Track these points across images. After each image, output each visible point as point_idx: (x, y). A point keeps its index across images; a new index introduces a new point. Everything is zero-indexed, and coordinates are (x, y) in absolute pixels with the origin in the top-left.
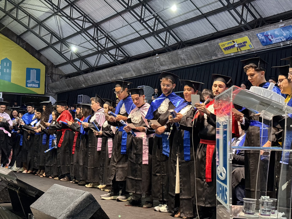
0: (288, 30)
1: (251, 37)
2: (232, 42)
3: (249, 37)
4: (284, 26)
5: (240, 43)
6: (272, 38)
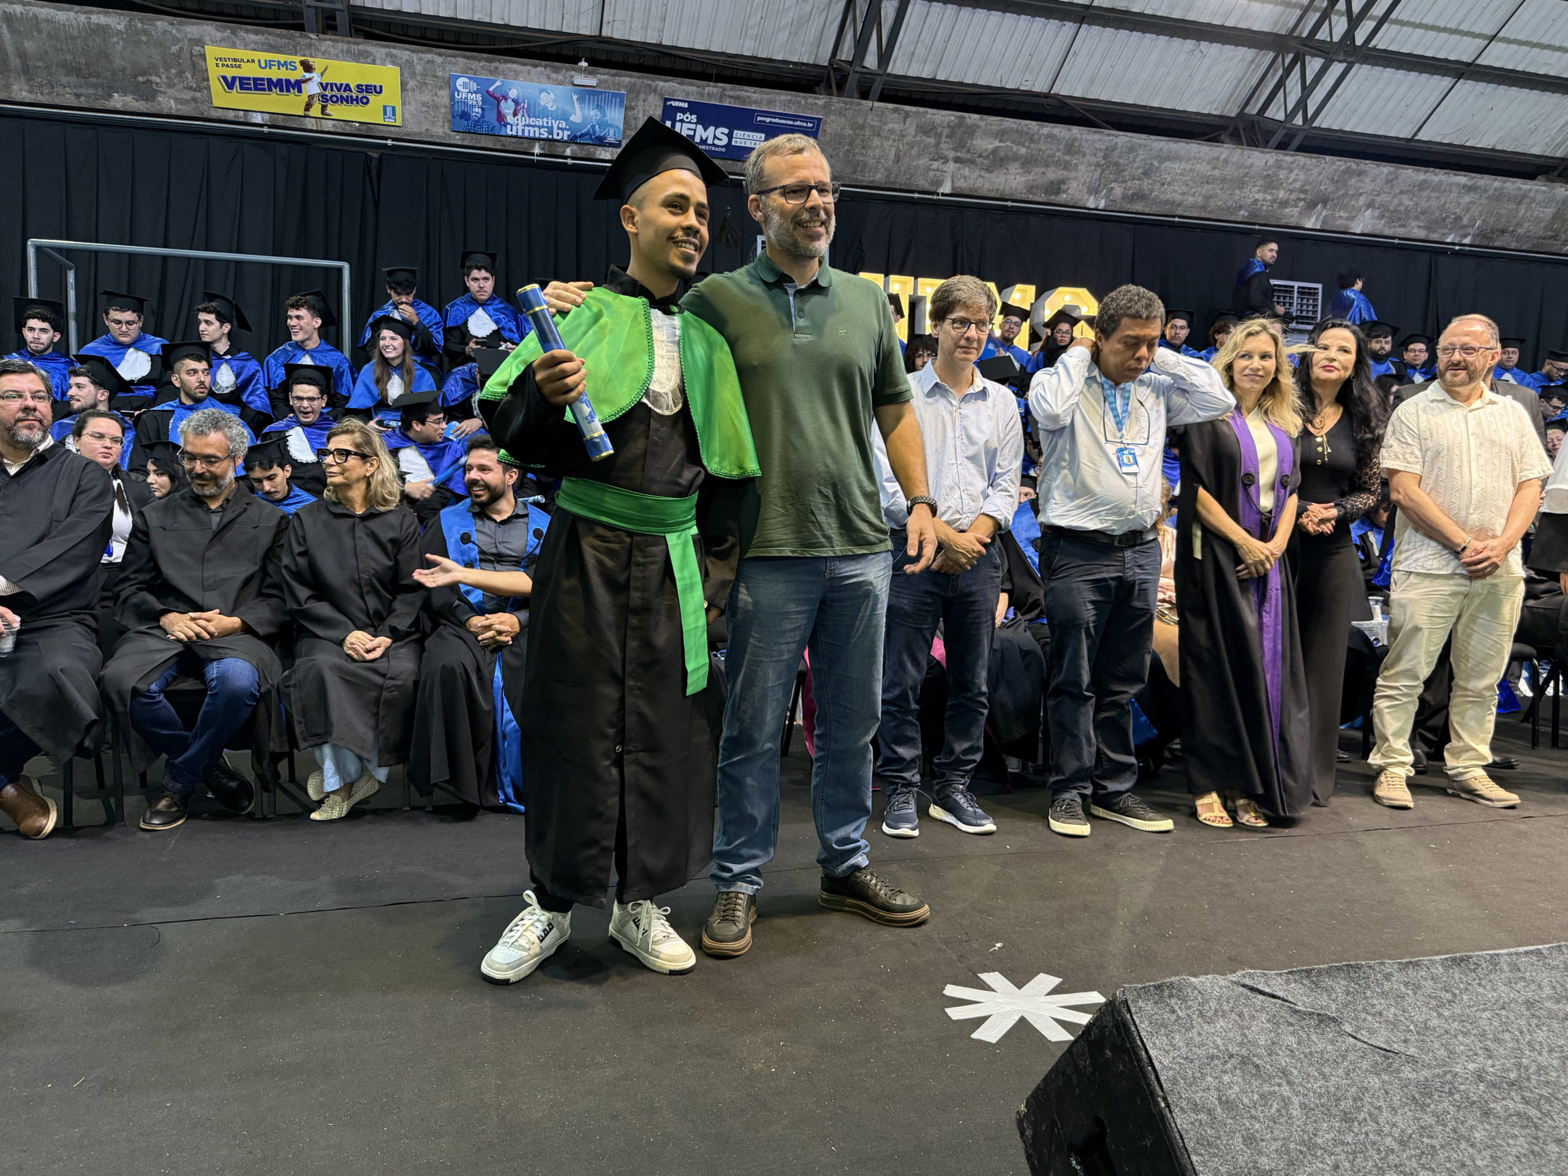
1: (413, 75)
2: (298, 65)
3: (402, 75)
4: (596, 86)
5: (341, 85)
6: (515, 114)
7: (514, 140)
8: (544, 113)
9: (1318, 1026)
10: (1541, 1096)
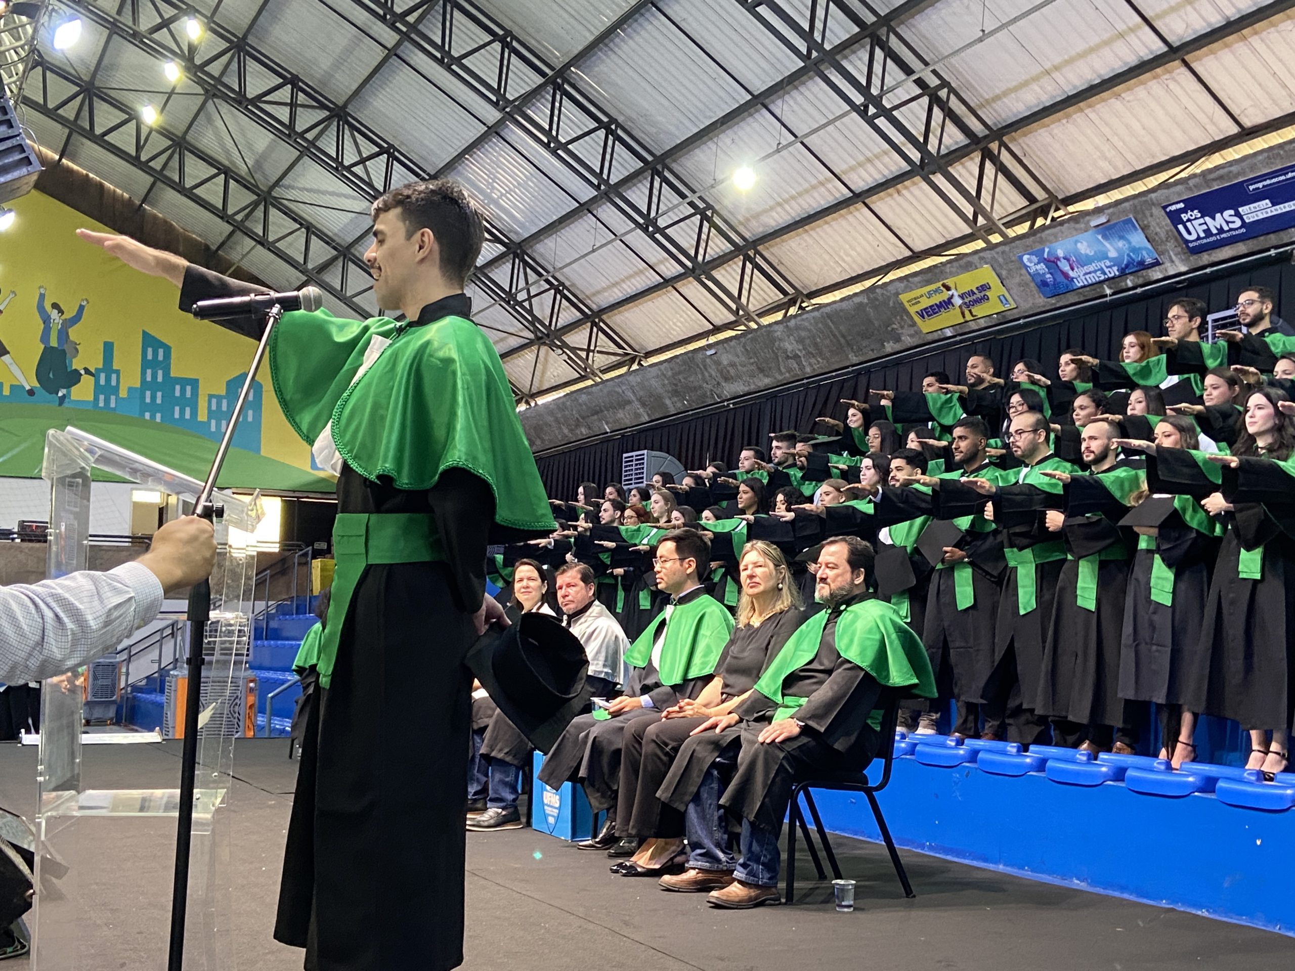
0: (1122, 238)
1: (1000, 266)
2: (942, 288)
3: (994, 269)
4: (1108, 221)
5: (969, 292)
6: (1073, 269)
8: (1089, 259)
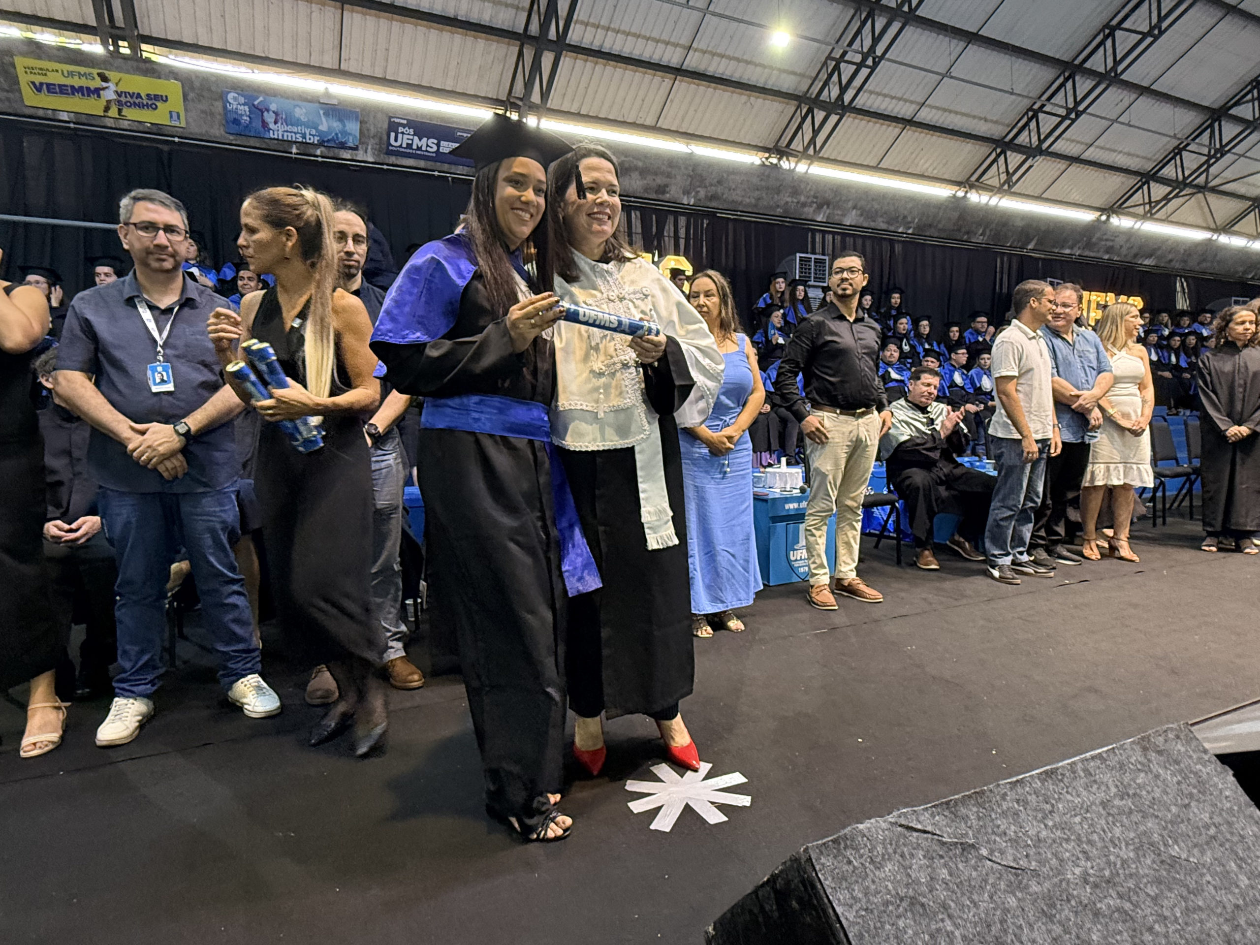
2: (95, 76)
3: (183, 88)
4: (337, 105)
5: (134, 93)
7: (276, 142)
8: (298, 122)
9: (962, 854)
10: (1129, 888)
